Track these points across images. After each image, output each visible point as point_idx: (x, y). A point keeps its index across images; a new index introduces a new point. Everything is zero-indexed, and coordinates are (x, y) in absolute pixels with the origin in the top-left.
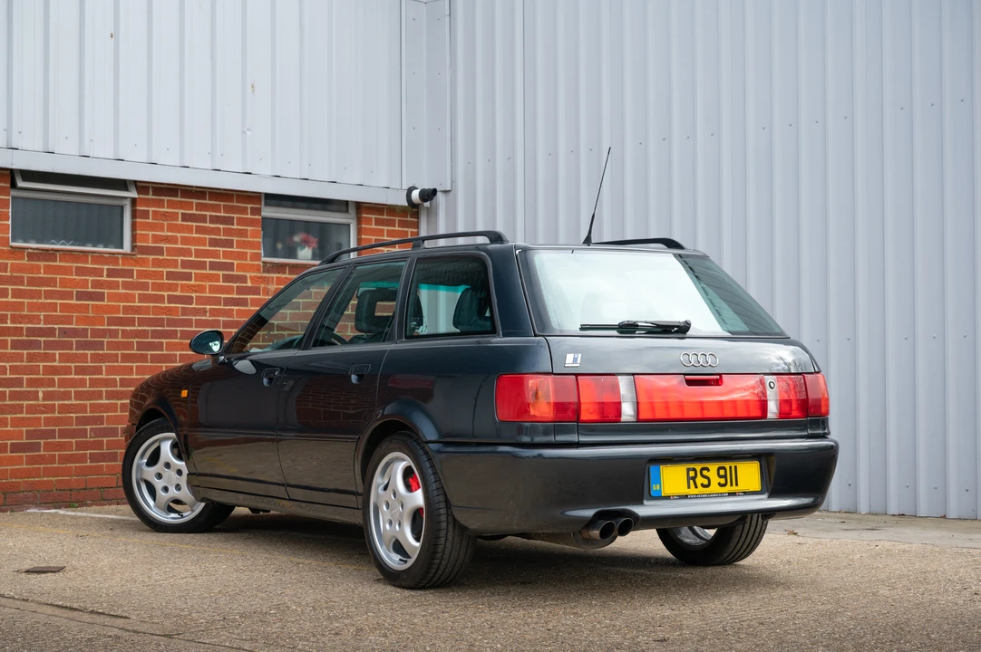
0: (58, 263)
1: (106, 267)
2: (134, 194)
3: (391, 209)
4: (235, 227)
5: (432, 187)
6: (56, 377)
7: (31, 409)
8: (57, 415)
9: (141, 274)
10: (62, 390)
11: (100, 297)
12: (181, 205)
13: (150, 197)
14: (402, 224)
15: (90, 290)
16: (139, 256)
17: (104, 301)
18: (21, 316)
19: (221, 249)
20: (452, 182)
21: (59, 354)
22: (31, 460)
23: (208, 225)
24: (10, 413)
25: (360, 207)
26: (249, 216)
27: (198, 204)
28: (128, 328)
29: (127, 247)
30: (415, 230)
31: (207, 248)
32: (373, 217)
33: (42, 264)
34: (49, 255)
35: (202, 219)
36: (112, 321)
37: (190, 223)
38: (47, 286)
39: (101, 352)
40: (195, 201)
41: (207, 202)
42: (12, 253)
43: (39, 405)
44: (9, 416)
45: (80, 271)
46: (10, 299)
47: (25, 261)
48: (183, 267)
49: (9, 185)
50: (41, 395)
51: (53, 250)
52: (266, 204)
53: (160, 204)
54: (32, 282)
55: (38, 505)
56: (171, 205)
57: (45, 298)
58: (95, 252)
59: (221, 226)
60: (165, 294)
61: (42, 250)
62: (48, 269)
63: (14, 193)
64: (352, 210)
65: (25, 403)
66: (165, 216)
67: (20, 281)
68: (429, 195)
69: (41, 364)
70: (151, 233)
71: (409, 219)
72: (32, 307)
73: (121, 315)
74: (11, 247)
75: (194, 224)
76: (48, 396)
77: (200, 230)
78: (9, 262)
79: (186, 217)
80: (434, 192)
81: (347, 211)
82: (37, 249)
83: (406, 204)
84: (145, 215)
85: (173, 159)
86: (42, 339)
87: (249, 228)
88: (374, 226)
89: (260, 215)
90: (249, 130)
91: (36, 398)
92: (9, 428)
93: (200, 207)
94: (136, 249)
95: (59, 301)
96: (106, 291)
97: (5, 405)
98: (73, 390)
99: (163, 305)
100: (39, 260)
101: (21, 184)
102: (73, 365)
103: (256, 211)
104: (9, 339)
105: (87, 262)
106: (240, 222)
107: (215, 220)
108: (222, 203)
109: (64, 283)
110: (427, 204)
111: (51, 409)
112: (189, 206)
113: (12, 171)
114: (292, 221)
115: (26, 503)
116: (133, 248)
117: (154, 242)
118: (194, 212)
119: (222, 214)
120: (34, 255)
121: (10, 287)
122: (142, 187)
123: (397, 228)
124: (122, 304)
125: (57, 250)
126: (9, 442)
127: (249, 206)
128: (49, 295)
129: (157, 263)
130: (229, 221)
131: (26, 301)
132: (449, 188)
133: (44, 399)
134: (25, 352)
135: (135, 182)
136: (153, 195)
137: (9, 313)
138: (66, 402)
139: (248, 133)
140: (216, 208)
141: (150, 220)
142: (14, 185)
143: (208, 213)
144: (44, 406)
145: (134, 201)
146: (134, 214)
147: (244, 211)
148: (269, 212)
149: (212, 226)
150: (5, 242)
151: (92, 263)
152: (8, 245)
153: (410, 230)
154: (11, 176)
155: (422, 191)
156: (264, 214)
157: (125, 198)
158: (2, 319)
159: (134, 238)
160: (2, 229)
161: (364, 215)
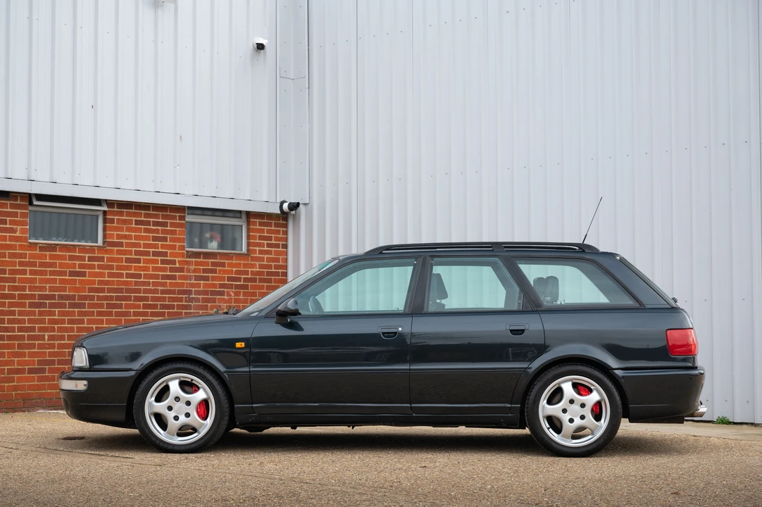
0: (58, 253)
1: (87, 255)
2: (105, 208)
3: (270, 216)
4: (169, 228)
5: (297, 202)
6: (56, 326)
7: (41, 346)
8: (56, 350)
9: (110, 260)
10: (59, 334)
11: (83, 274)
12: (135, 215)
13: (116, 209)
14: (277, 225)
15: (77, 270)
16: (108, 248)
17: (86, 277)
18: (36, 287)
19: (160, 243)
20: (310, 198)
21: (58, 311)
22: (40, 379)
23: (151, 227)
24: (28, 349)
25: (249, 215)
26: (178, 221)
27: (145, 214)
28: (101, 294)
29: (100, 242)
30: (285, 229)
31: (151, 242)
32: (258, 220)
33: (48, 253)
34: (52, 248)
35: (148, 223)
36: (91, 290)
37: (140, 226)
38: (51, 268)
39: (83, 310)
40: (143, 212)
41: (151, 212)
42: (29, 247)
43: (45, 344)
44: (27, 351)
45: (71, 258)
46: (28, 276)
47: (38, 252)
48: (135, 255)
49: (28, 203)
50: (46, 337)
51: (54, 244)
52: (188, 214)
53: (121, 214)
54: (42, 265)
55: (44, 408)
56: (128, 214)
57: (50, 275)
58: (81, 246)
59: (160, 228)
60: (124, 272)
61: (48, 244)
62: (52, 257)
63: (31, 208)
64: (244, 216)
65: (37, 342)
66: (124, 222)
67: (34, 264)
68: (294, 207)
69: (47, 318)
70: (115, 233)
71: (281, 222)
72: (41, 281)
73: (96, 286)
74: (29, 243)
75: (143, 227)
76: (51, 338)
77: (147, 231)
78: (28, 252)
79: (137, 223)
80: (298, 204)
81: (241, 218)
82: (45, 244)
83: (279, 212)
84: (112, 221)
85: (130, 185)
86: (47, 301)
87: (178, 229)
88: (258, 227)
89: (184, 220)
90: (178, 165)
91: (44, 339)
92: (26, 359)
93: (147, 216)
94: (106, 244)
95: (58, 277)
96: (87, 270)
97: (24, 344)
98: (66, 334)
99: (123, 280)
100: (46, 251)
101: (35, 203)
102: (66, 318)
103: (182, 218)
104: (27, 301)
105: (76, 252)
106: (173, 225)
107: (156, 224)
108: (161, 213)
109: (61, 265)
110: (293, 212)
111: (52, 346)
112: (140, 215)
113: (30, 194)
114: (202, 223)
115: (37, 406)
116: (104, 242)
117: (117, 238)
118: (143, 219)
119: (160, 220)
120: (44, 248)
121: (28, 268)
122: (110, 203)
123: (273, 228)
124: (97, 279)
125: (57, 245)
126: (27, 367)
127: (178, 215)
128: (52, 273)
129: (119, 252)
130: (164, 224)
131: (38, 277)
132: (308, 202)
133: (48, 340)
134: (37, 310)
135: (106, 200)
137: (27, 285)
138: (62, 342)
139: (178, 168)
140: (156, 216)
141: (115, 225)
142: (31, 203)
143: (151, 220)
144: (48, 344)
145: (105, 212)
146: (105, 221)
147: (174, 218)
148: (189, 218)
149: (154, 228)
150: (25, 239)
151: (79, 252)
152: (27, 242)
153: (281, 229)
154: (29, 198)
155: (290, 204)
156: (187, 219)
157: (99, 210)
158: (24, 289)
159: (105, 236)
160: (23, 231)
161: (252, 220)
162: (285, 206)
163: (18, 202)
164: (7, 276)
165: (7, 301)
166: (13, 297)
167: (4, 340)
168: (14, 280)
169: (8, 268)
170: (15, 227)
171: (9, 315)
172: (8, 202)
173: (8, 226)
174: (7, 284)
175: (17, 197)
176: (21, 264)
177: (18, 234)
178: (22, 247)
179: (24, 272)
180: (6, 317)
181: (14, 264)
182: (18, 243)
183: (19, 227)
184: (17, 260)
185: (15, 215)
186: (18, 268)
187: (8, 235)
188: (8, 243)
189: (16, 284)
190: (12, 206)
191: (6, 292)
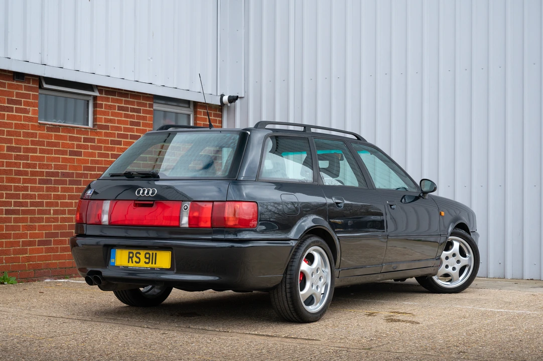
0: (61, 134)
1: (83, 136)
2: (97, 94)
3: (210, 107)
4: (141, 115)
5: (236, 95)
6: (59, 201)
7: (48, 220)
8: (59, 223)
9: (100, 141)
10: (62, 209)
11: (79, 154)
12: (117, 101)
13: (104, 96)
14: (215, 115)
15: (75, 150)
16: (98, 130)
17: (81, 156)
18: (44, 165)
19: (135, 127)
20: (245, 92)
21: (61, 187)
22: (48, 250)
23: (129, 113)
24: (38, 222)
25: (196, 105)
26: (148, 109)
27: (125, 100)
28: (93, 173)
29: (90, 125)
30: (220, 119)
31: (129, 126)
32: (202, 110)
33: (53, 133)
34: (56, 128)
35: (127, 109)
36: (86, 168)
37: (121, 112)
38: (56, 147)
39: (80, 187)
40: (124, 99)
41: (129, 99)
42: (39, 127)
43: (51, 218)
44: (37, 224)
45: (72, 138)
46: (38, 154)
47: (45, 132)
48: (118, 137)
49: (38, 86)
50: (52, 212)
51: (58, 125)
52: (156, 102)
53: (107, 100)
54: (48, 144)
55: (50, 277)
56: (113, 101)
57: (55, 154)
58: (78, 128)
59: (135, 114)
60: (110, 153)
61: (54, 125)
62: (57, 137)
63: (41, 91)
64: (192, 106)
65: (45, 216)
66: (110, 107)
67: (43, 144)
68: (233, 99)
69: (52, 193)
70: (103, 117)
71: (218, 113)
72: (48, 159)
73: (89, 165)
74: (39, 123)
75: (123, 112)
76: (56, 212)
77: (126, 116)
78: (38, 132)
79: (120, 108)
80: (237, 98)
81: (189, 107)
82: (52, 125)
83: (220, 104)
84: (101, 106)
85: (117, 74)
86: (53, 178)
87: (148, 116)
88: (202, 116)
89: (153, 108)
90: (151, 58)
91: (50, 214)
92: (37, 232)
93: (127, 102)
94: (96, 126)
95: (61, 156)
96: (83, 150)
97: (35, 217)
98: (67, 209)
99: (109, 160)
100: (52, 131)
101: (45, 86)
102: (67, 194)
103: (151, 106)
104: (37, 178)
105: (74, 133)
106: (145, 112)
107: (133, 110)
108: (136, 101)
109: (64, 145)
110: (231, 105)
111: (56, 220)
112: (121, 101)
113: (39, 77)
115: (45, 276)
116: (94, 125)
117: (105, 122)
118: (123, 105)
119: (136, 107)
120: (49, 129)
121: (38, 147)
122: (101, 89)
124: (90, 158)
125: (60, 126)
126: (37, 240)
127: (148, 102)
128: (57, 152)
129: (107, 135)
130: (138, 111)
131: (46, 155)
132: (243, 96)
133: (54, 214)
134: (45, 186)
135: (97, 86)
136: (105, 95)
137: (38, 163)
138: (64, 216)
139: (151, 60)
140: (133, 103)
141: (103, 109)
142: (41, 87)
143: (129, 106)
144: (53, 218)
145: (95, 98)
146: (95, 106)
147: (145, 105)
149: (131, 113)
150: (36, 120)
151: (77, 134)
152: (37, 122)
153: (218, 119)
154: (40, 81)
155: (230, 97)
156: (154, 107)
157: (90, 96)
158: (34, 166)
159: (95, 120)
160: (34, 112)
161: (198, 110)
162: (225, 99)
163: (31, 85)
164: (22, 154)
165: (22, 177)
166: (26, 173)
167: (19, 215)
168: (27, 158)
169: (22, 147)
170: (28, 108)
171: (23, 191)
172: (23, 84)
173: (22, 107)
174: (22, 162)
175: (30, 79)
176: (33, 143)
177: (30, 115)
178: (33, 127)
179: (34, 151)
180: (21, 193)
181: (27, 143)
182: (30, 123)
183: (31, 108)
184: (30, 139)
185: (27, 96)
186: (30, 146)
187: (23, 115)
188: (22, 122)
189: (29, 162)
190: (27, 88)
191: (21, 169)
